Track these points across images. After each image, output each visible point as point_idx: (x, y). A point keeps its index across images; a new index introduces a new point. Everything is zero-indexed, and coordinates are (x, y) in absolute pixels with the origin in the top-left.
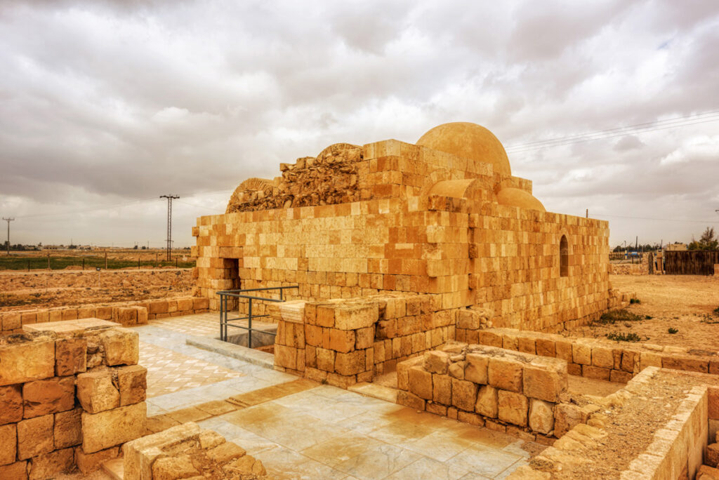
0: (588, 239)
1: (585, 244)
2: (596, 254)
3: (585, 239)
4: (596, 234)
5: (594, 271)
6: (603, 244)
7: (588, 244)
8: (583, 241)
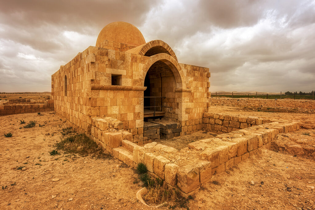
0: (75, 72)
1: (74, 76)
2: (80, 82)
3: (73, 73)
4: (79, 66)
5: (79, 96)
6: (85, 72)
7: (75, 76)
8: (72, 76)
